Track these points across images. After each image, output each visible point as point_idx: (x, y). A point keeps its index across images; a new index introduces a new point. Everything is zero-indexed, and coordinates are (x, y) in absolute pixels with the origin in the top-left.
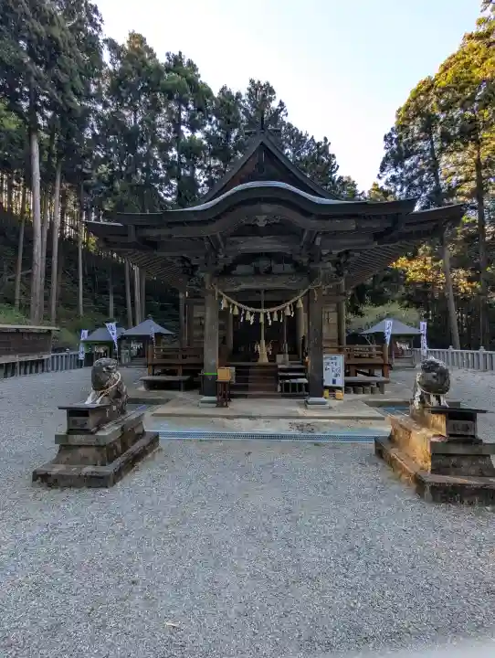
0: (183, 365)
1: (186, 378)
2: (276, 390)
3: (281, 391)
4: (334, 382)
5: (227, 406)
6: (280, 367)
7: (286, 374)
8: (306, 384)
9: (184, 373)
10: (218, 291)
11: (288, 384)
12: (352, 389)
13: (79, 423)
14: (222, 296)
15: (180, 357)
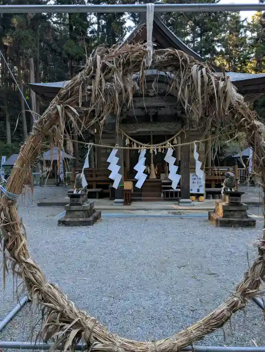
0: (97, 181)
1: (100, 190)
2: (160, 196)
3: (164, 197)
4: (198, 190)
5: (130, 205)
6: (163, 181)
7: (167, 186)
8: (180, 192)
9: (98, 187)
10: (124, 133)
11: (168, 192)
12: (211, 195)
13: (75, 201)
14: (126, 136)
15: (94, 176)
